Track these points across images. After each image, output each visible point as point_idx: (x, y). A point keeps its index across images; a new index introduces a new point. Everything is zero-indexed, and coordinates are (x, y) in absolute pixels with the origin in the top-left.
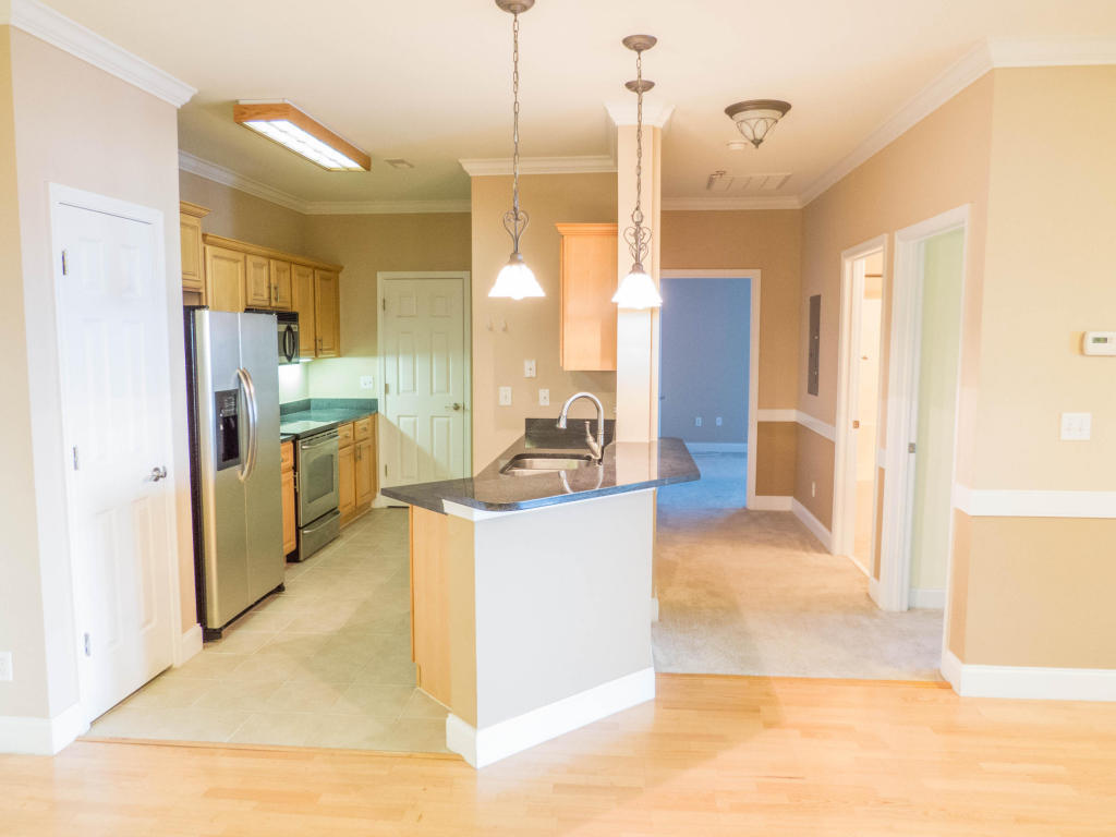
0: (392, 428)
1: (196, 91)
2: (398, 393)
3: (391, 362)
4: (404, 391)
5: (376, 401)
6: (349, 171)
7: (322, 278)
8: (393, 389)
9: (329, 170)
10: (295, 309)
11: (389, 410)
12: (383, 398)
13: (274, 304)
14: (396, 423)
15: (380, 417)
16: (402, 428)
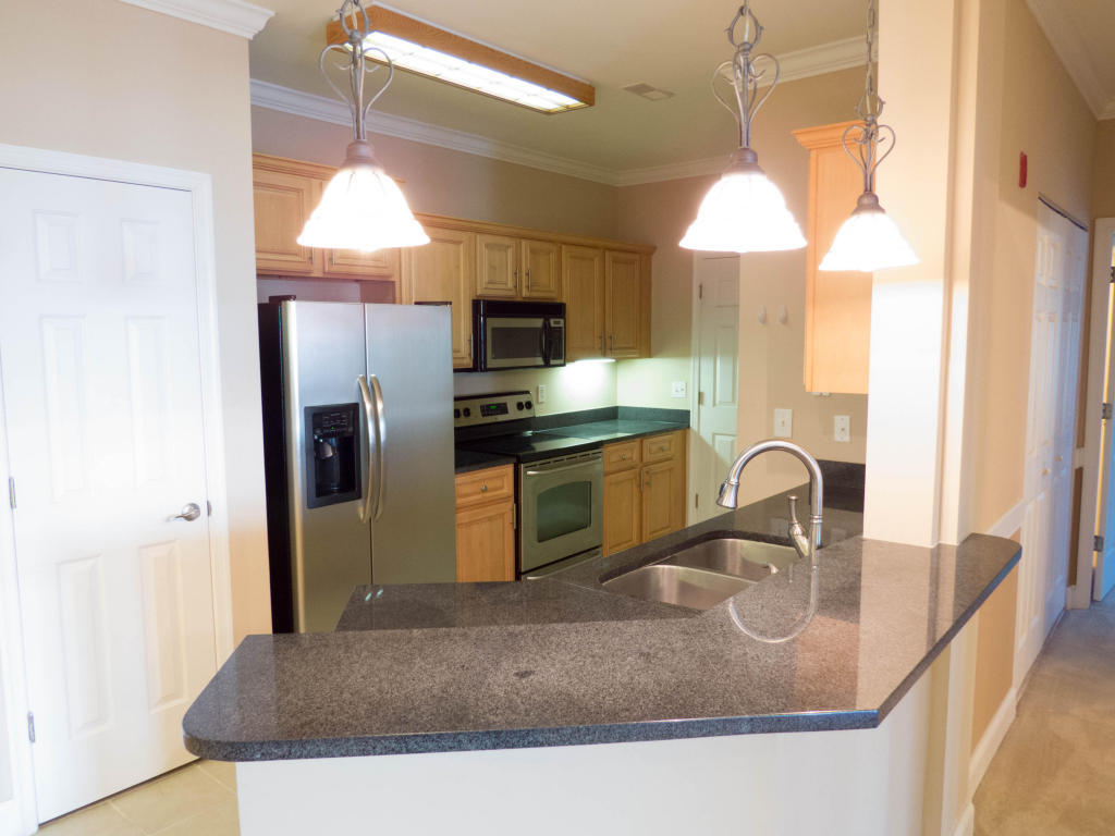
0: (706, 449)
1: (272, 14)
2: (714, 405)
3: (707, 365)
4: (721, 403)
5: (687, 413)
6: (569, 109)
7: (615, 261)
8: (708, 399)
9: (548, 113)
10: (564, 301)
11: (704, 425)
12: (696, 411)
13: (525, 293)
14: (710, 443)
15: (692, 434)
16: (717, 448)
